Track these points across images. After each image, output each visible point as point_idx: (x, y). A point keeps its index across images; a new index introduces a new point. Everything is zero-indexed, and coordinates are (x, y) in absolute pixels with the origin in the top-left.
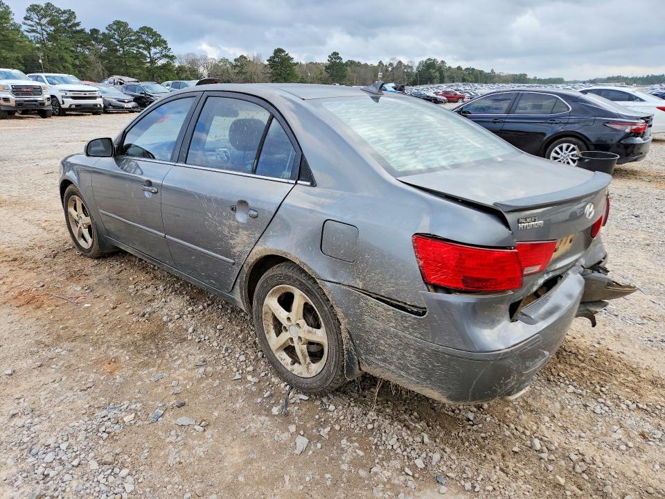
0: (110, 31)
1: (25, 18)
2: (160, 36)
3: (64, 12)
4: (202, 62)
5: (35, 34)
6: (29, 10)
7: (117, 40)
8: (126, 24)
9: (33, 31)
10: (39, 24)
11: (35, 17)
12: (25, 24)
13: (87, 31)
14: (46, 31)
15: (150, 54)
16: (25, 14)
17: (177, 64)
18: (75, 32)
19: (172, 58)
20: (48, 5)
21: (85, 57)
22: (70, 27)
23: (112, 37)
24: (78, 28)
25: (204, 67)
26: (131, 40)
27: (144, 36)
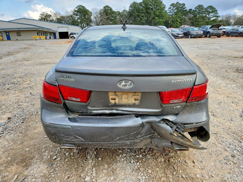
0: (196, 9)
1: (169, 8)
2: (215, 8)
3: (182, 4)
4: (233, 17)
5: (170, 13)
6: (171, 5)
7: (197, 12)
8: (202, 6)
9: (170, 12)
10: (172, 9)
11: (172, 7)
12: (168, 10)
13: (188, 10)
14: (174, 12)
15: (209, 16)
16: (169, 7)
17: (220, 19)
18: (183, 11)
19: (218, 17)
20: (177, 2)
21: (185, 19)
22: (183, 9)
23: (196, 11)
24: (185, 9)
25: (233, 19)
26: (203, 12)
27: (208, 9)
